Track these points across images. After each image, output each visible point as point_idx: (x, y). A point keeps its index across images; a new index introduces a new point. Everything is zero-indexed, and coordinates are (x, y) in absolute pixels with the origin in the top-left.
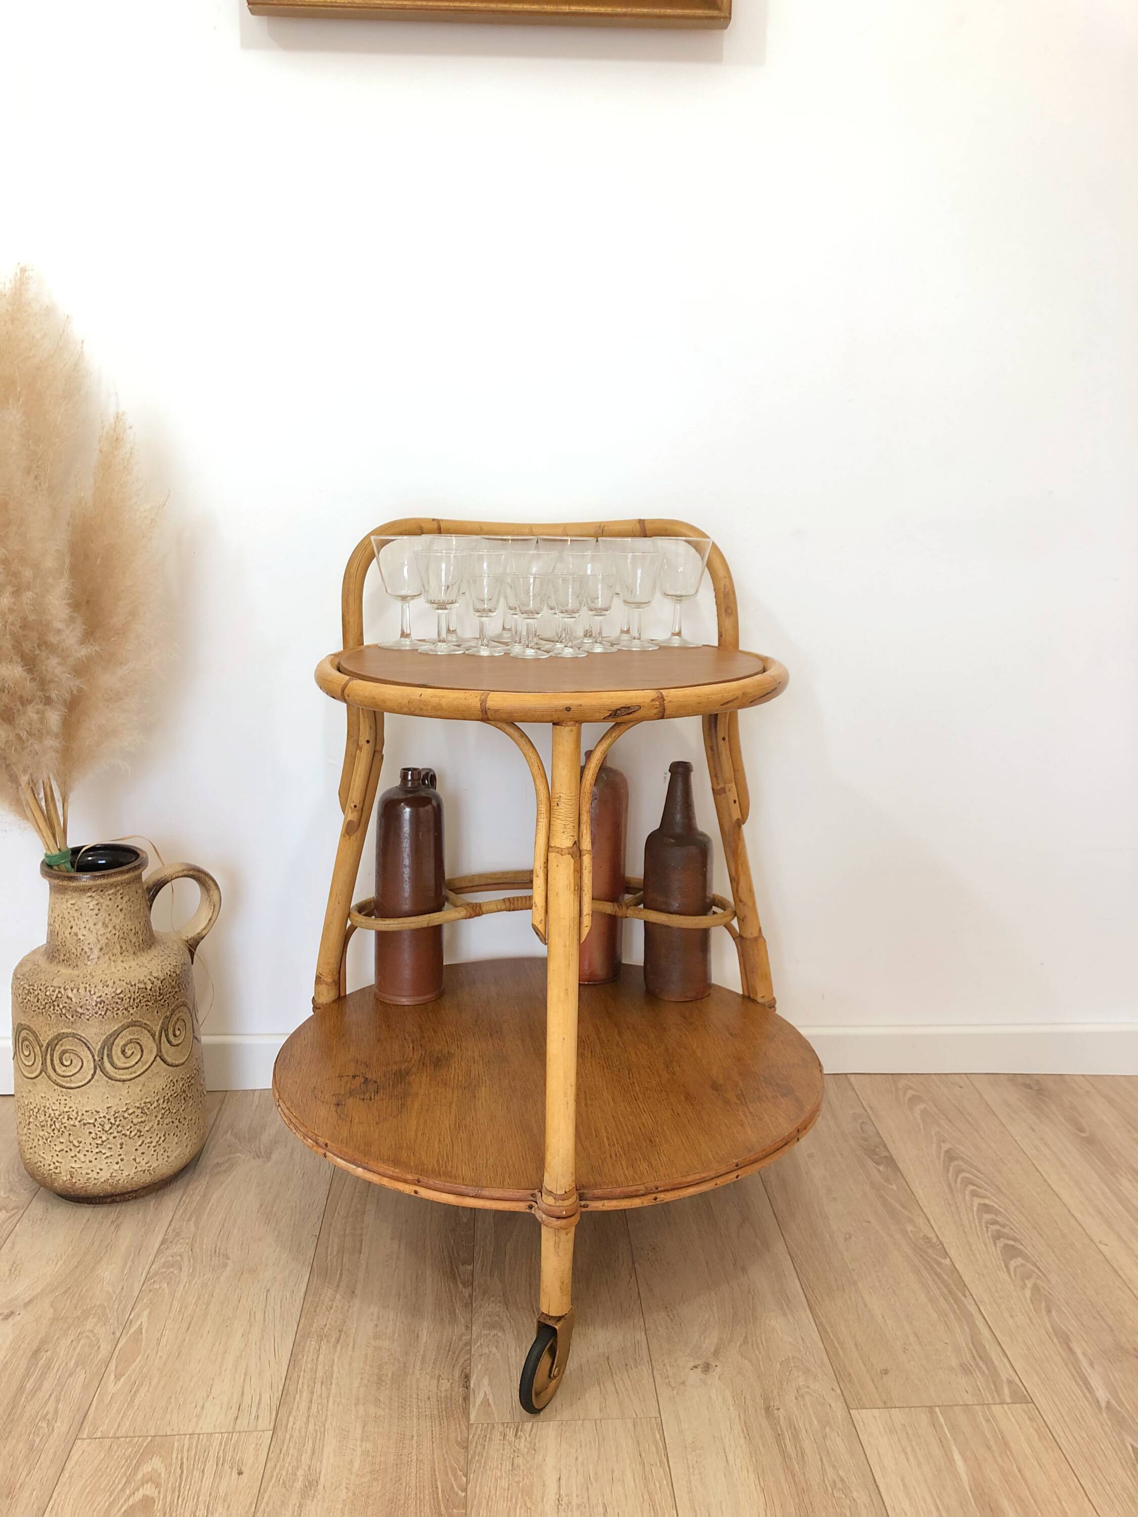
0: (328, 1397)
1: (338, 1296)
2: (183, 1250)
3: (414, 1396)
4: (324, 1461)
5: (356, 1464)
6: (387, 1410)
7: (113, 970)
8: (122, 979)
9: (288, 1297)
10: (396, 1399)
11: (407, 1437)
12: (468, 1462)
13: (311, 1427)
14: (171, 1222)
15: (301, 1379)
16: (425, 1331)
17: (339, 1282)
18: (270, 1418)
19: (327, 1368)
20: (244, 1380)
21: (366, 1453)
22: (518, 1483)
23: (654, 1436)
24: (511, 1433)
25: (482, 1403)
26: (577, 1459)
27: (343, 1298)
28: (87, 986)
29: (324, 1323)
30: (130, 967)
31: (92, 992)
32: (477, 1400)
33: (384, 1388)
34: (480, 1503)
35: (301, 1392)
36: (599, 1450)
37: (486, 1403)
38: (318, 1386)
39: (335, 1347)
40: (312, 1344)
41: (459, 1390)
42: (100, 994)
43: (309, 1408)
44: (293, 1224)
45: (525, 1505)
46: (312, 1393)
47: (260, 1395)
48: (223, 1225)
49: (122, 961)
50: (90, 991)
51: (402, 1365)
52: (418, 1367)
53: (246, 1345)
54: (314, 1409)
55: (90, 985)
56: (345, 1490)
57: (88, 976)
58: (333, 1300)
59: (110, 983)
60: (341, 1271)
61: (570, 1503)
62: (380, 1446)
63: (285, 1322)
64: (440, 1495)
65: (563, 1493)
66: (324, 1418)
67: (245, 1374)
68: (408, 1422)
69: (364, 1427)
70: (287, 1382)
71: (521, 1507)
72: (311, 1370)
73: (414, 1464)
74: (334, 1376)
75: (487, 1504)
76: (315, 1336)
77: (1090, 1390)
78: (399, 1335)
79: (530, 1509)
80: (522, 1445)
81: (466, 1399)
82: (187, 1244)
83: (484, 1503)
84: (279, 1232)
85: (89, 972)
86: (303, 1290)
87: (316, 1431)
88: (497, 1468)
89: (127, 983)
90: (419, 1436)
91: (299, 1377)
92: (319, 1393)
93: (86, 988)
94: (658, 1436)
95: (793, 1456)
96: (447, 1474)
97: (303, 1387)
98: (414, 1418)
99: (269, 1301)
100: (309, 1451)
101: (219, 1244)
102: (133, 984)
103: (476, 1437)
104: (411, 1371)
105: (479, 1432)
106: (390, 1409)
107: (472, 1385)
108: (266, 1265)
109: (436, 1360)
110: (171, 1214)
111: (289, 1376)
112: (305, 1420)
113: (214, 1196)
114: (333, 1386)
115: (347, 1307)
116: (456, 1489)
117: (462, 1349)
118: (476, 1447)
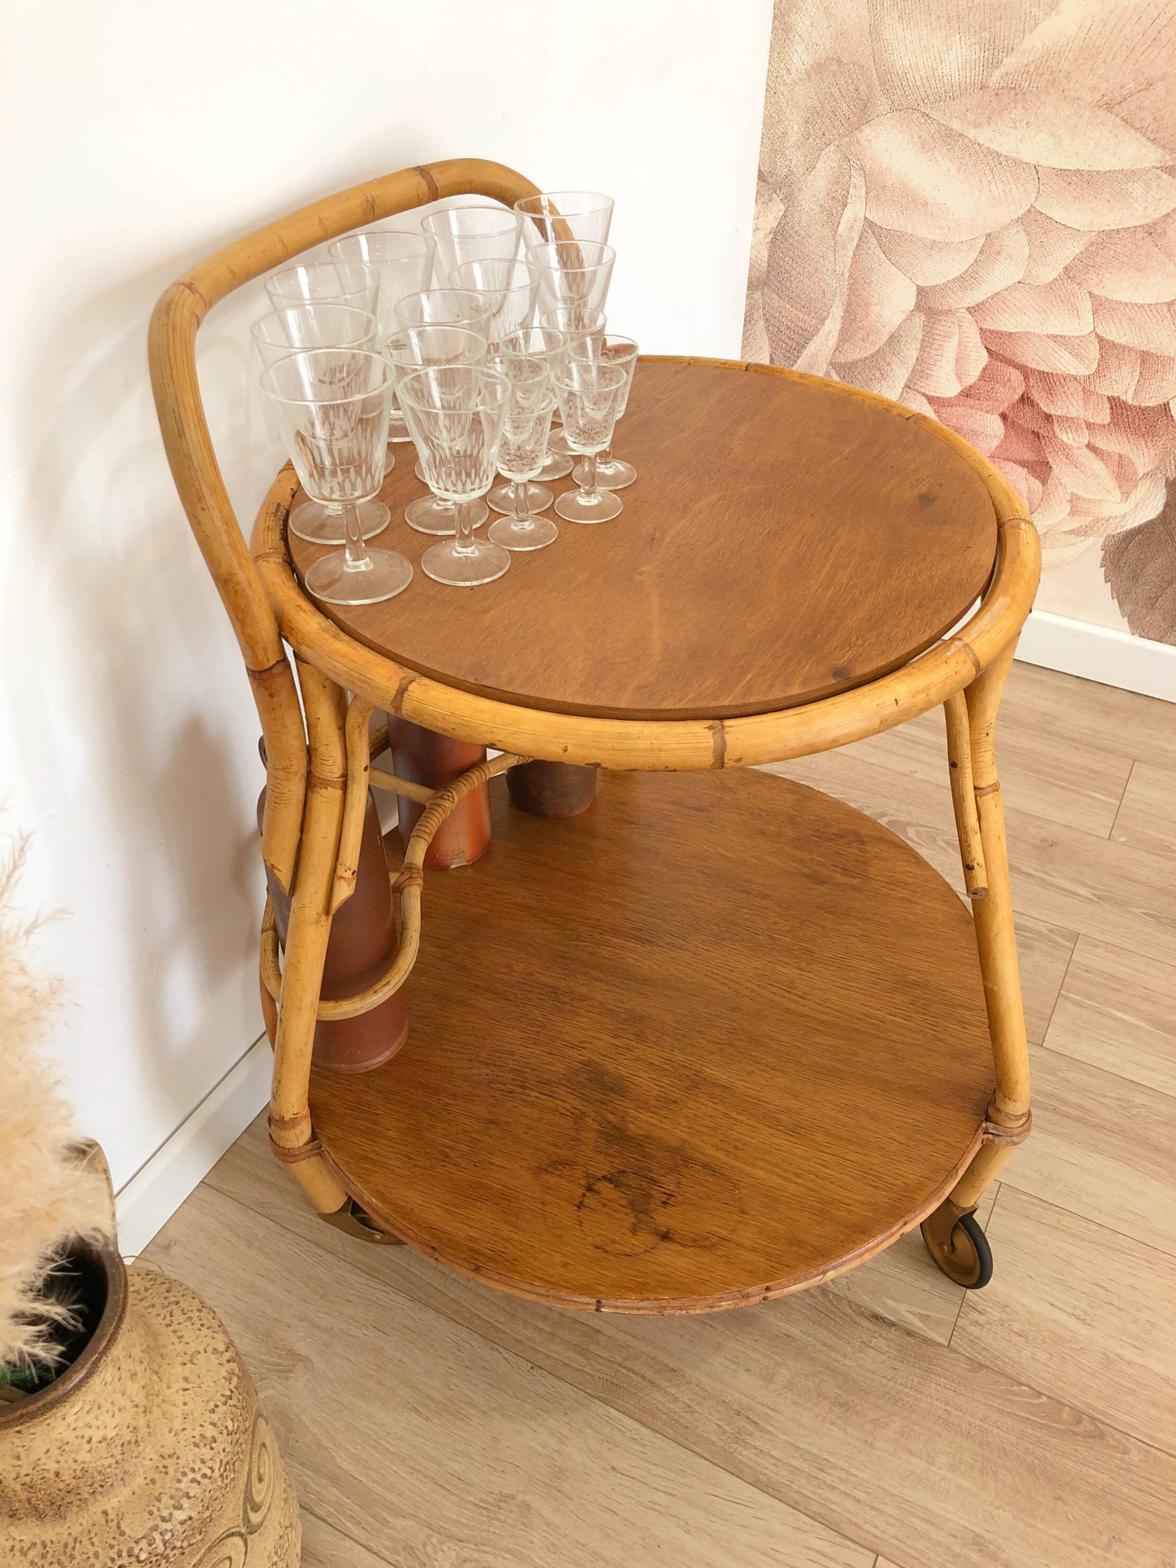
0: (848, 1472)
1: (673, 1390)
2: (453, 1554)
3: (884, 1381)
4: (948, 1516)
5: (965, 1483)
6: (895, 1419)
7: (178, 1412)
8: (211, 1405)
9: (641, 1449)
10: (881, 1401)
11: (944, 1416)
12: (1002, 1374)
13: (889, 1510)
14: (369, 1550)
15: (805, 1492)
16: (782, 1324)
17: (643, 1377)
18: (856, 1551)
19: (797, 1455)
20: (774, 1559)
21: (953, 1468)
22: (1045, 1342)
23: (1024, 1201)
24: (976, 1316)
25: (923, 1322)
26: (1030, 1277)
27: (678, 1386)
28: (191, 1476)
29: (715, 1426)
30: (186, 1379)
31: (209, 1473)
32: (917, 1324)
33: (858, 1407)
34: (1061, 1389)
35: (826, 1499)
36: (1025, 1253)
37: (920, 1316)
38: (822, 1475)
39: (763, 1430)
40: (745, 1455)
41: (893, 1334)
42: (218, 1461)
43: (859, 1501)
44: (487, 1386)
45: (1076, 1350)
46: (834, 1488)
47: (809, 1549)
48: (426, 1477)
49: (168, 1387)
50: (204, 1476)
51: (829, 1373)
52: (840, 1358)
53: (709, 1535)
54: (862, 1496)
55: (193, 1470)
56: (1000, 1512)
57: (165, 1462)
58: (676, 1400)
59: (210, 1432)
60: (624, 1367)
61: (1085, 1311)
62: (948, 1449)
63: (689, 1471)
64: (1039, 1420)
65: (1071, 1311)
66: (880, 1491)
67: (764, 1554)
68: (922, 1405)
69: (912, 1454)
70: (802, 1508)
71: (1077, 1355)
72: (792, 1473)
73: (987, 1426)
74: (816, 1452)
75: (1065, 1383)
76: (734, 1446)
77: (1079, 895)
78: (776, 1354)
79: (1082, 1348)
80: (996, 1314)
81: (910, 1333)
82: (443, 1543)
83: (1061, 1384)
84: (494, 1409)
85: (155, 1456)
86: (637, 1425)
87: (898, 1508)
88: (1018, 1351)
89: (225, 1404)
90: (947, 1403)
91: (797, 1492)
92: (836, 1480)
93: (193, 1480)
94: (1023, 1197)
95: (1083, 1115)
96: (1012, 1401)
97: (819, 1495)
98: (919, 1396)
99: (636, 1476)
100: (930, 1527)
101: (470, 1499)
102: (228, 1393)
103: (969, 1349)
104: (844, 1368)
105: (965, 1345)
106: (895, 1414)
107: (893, 1319)
108: (559, 1452)
109: (836, 1335)
110: (348, 1543)
111: (793, 1504)
112: (873, 1513)
113: (347, 1466)
114: (832, 1460)
115: (697, 1388)
116: (1036, 1401)
117: (830, 1301)
118: (983, 1356)
